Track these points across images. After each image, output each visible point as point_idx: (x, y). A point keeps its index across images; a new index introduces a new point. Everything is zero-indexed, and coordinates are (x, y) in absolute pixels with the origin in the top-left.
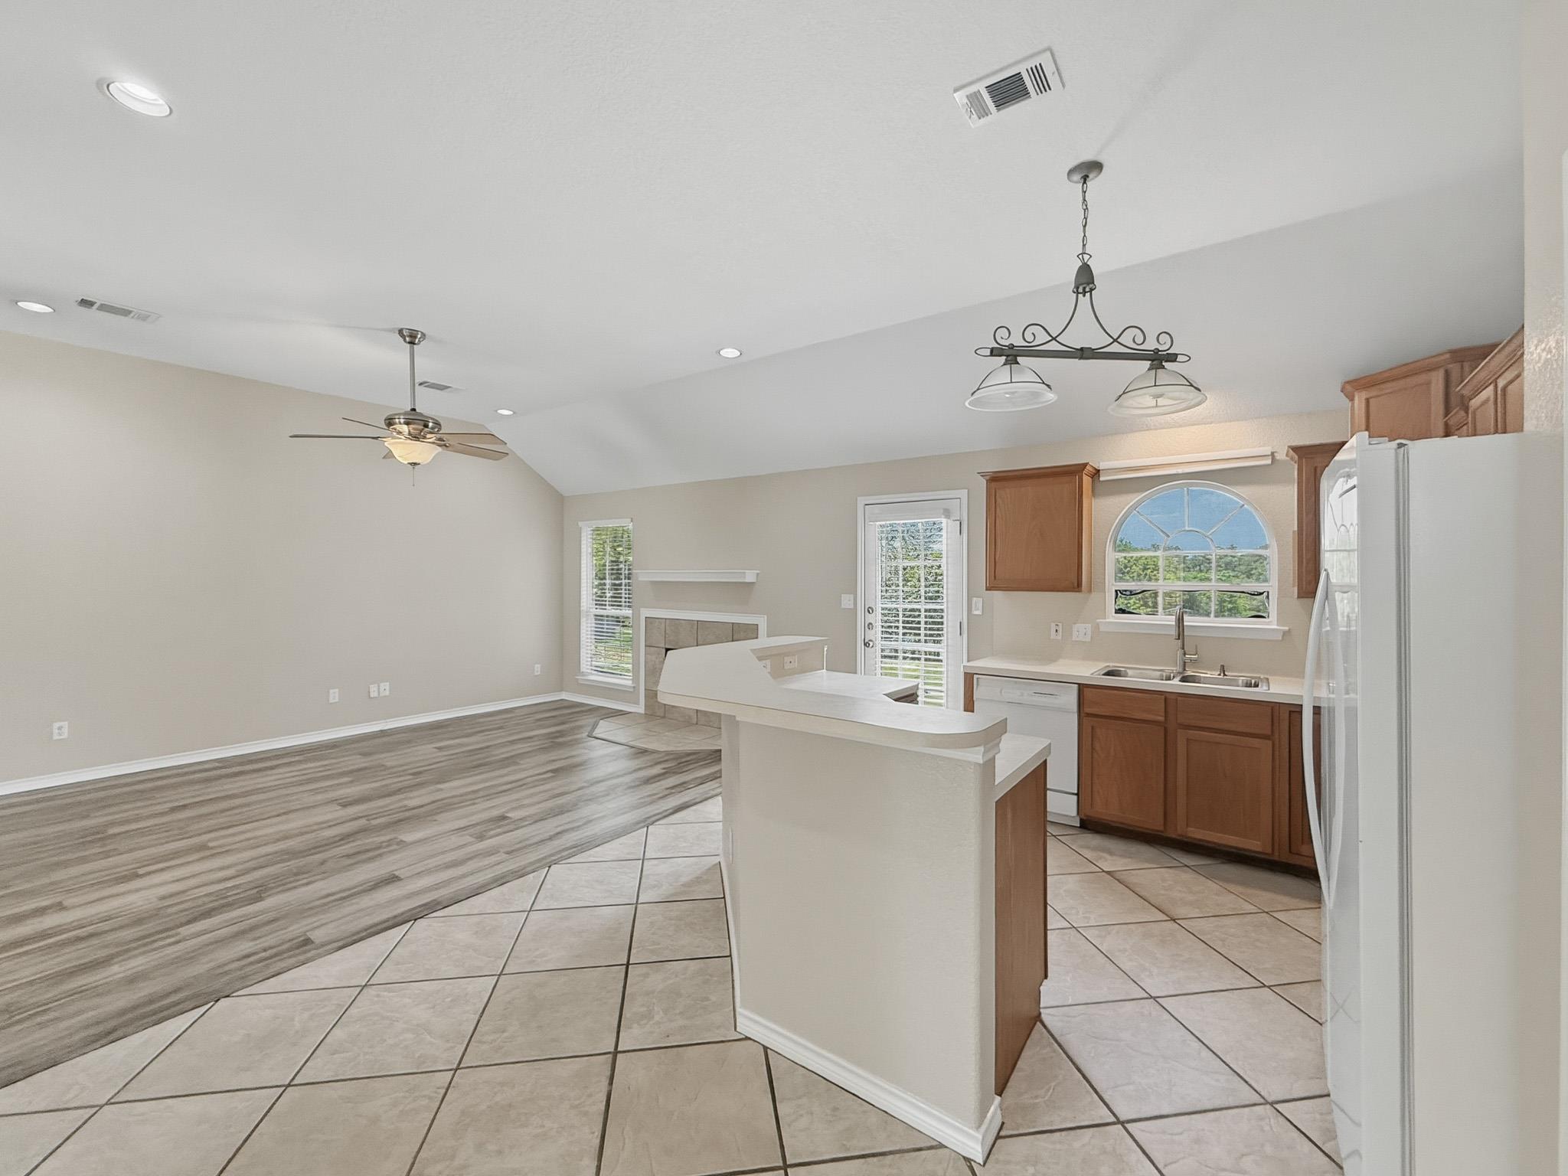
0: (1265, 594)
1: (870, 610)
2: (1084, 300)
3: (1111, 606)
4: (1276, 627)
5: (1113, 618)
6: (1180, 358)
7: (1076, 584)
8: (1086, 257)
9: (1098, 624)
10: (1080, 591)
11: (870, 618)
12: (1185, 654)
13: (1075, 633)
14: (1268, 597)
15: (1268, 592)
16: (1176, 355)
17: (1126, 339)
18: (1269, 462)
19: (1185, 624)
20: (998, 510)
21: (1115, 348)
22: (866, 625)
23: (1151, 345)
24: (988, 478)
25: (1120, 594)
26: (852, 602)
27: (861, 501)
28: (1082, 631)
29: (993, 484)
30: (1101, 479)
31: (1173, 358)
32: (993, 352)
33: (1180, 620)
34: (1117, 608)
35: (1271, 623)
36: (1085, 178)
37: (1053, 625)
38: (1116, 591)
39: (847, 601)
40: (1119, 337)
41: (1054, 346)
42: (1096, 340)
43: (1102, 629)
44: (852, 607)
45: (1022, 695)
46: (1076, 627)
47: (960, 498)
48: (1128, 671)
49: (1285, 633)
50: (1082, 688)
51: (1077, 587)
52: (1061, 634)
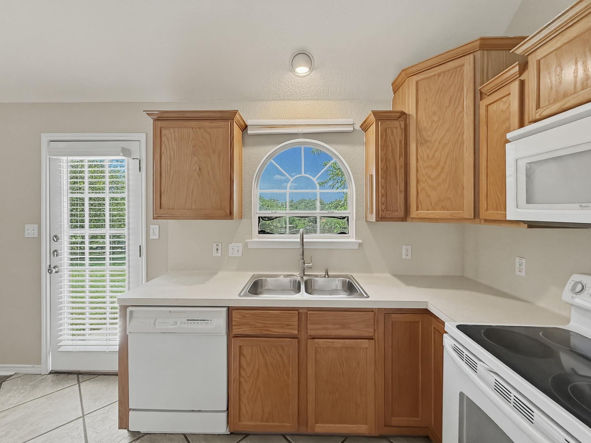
0: (346, 219)
1: (56, 238)
3: (256, 229)
4: (354, 240)
5: (257, 238)
7: (228, 212)
9: (247, 243)
10: (232, 219)
11: (55, 246)
13: (231, 251)
14: (348, 220)
15: (348, 217)
18: (351, 129)
20: (163, 146)
22: (52, 252)
24: (155, 117)
25: (261, 220)
26: (36, 231)
27: (45, 138)
28: (235, 249)
29: (159, 123)
30: (249, 131)
34: (260, 230)
35: (351, 238)
37: (215, 245)
38: (259, 217)
39: (30, 230)
43: (250, 246)
44: (36, 235)
45: (176, 323)
46: (231, 246)
47: (140, 141)
48: (268, 279)
49: (360, 245)
50: (230, 310)
51: (230, 215)
52: (220, 252)
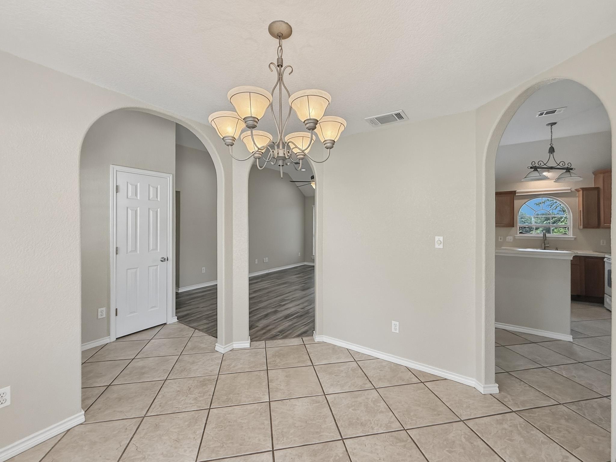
2: (551, 155)
3: (518, 231)
4: (572, 237)
5: (519, 235)
6: (573, 169)
7: (512, 225)
8: (552, 145)
9: (514, 237)
12: (545, 245)
14: (568, 228)
15: (568, 227)
16: (573, 168)
17: (561, 164)
18: (570, 191)
19: (546, 236)
21: (559, 167)
23: (566, 166)
25: (521, 228)
28: (510, 238)
30: (516, 195)
31: (572, 169)
32: (531, 168)
33: (545, 235)
34: (520, 232)
35: (570, 236)
36: (551, 126)
37: (499, 237)
38: (519, 227)
40: (559, 164)
41: (545, 166)
42: (554, 165)
43: (516, 238)
46: (507, 238)
49: (575, 238)
52: (502, 239)
